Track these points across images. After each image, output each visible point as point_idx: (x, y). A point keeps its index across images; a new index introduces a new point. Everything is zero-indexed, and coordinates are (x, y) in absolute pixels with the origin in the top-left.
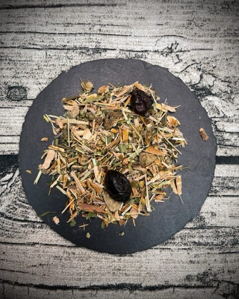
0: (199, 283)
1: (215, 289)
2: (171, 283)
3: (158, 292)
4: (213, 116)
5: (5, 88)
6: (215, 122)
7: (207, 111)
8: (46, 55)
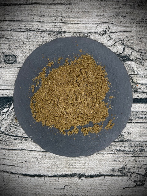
0: (119, 174)
1: (129, 177)
2: (103, 173)
3: (95, 179)
4: (131, 73)
5: (3, 55)
6: (132, 77)
7: (127, 70)
8: (28, 35)
